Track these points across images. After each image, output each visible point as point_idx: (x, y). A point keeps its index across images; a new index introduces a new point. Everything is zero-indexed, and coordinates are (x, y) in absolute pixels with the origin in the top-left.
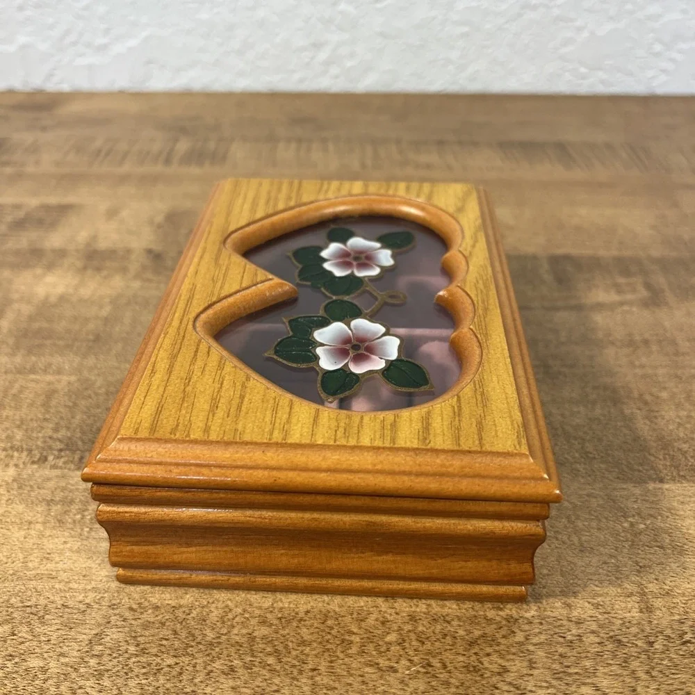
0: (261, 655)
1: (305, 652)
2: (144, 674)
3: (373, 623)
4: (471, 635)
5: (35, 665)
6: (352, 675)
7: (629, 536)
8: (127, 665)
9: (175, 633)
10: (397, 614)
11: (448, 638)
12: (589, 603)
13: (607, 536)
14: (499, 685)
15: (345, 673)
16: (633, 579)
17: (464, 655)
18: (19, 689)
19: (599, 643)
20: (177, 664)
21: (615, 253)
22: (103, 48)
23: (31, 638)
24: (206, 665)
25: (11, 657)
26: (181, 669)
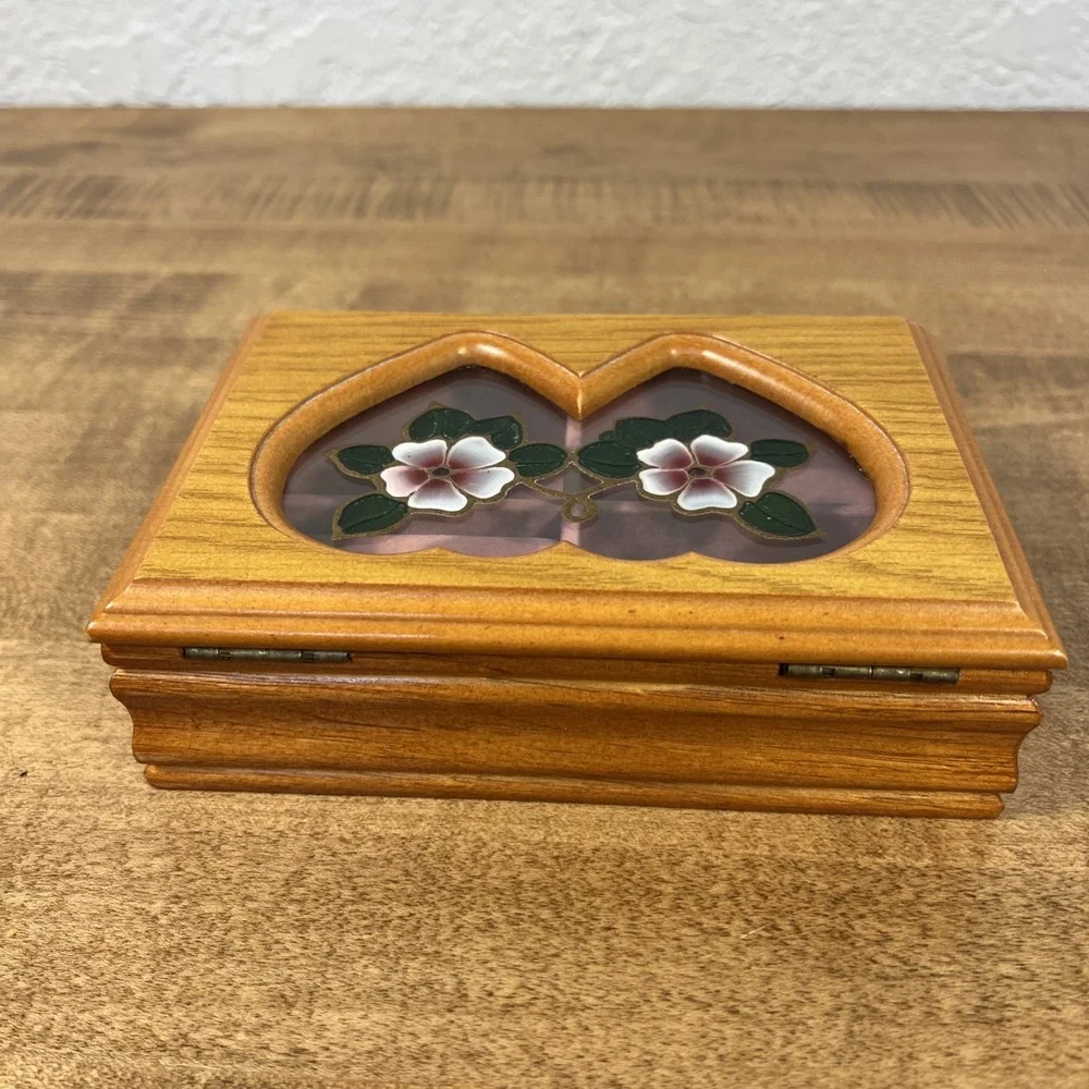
0: (531, 906)
1: (595, 904)
2: (366, 927)
3: (691, 868)
4: (835, 890)
5: (211, 910)
6: (663, 938)
7: (1070, 759)
8: (341, 915)
9: (407, 873)
10: (726, 856)
11: (801, 891)
12: (1011, 850)
13: (1038, 759)
14: (877, 958)
15: (653, 935)
16: (1077, 820)
17: (827, 916)
18: (191, 941)
19: (1026, 906)
20: (411, 915)
21: (1050, 351)
22: (257, 40)
23: (202, 874)
24: (453, 917)
25: (177, 899)
26: (418, 922)
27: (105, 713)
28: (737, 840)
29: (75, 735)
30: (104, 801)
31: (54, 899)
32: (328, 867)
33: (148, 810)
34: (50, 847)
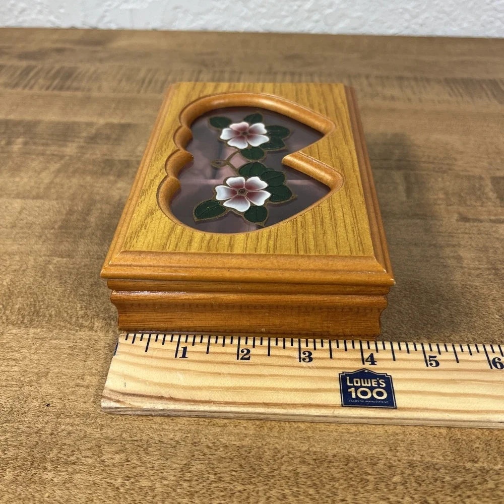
0: (303, 486)
1: (335, 486)
2: (222, 496)
3: (382, 467)
4: (455, 481)
5: (145, 485)
8: (210, 489)
9: (241, 466)
10: (399, 461)
11: (438, 482)
17: (451, 496)
20: (245, 490)
23: (140, 464)
24: (265, 492)
25: (128, 478)
26: (248, 494)
27: (86, 371)
28: (404, 452)
29: (72, 384)
30: (88, 421)
31: (67, 476)
32: (202, 462)
33: (111, 427)
34: (63, 447)
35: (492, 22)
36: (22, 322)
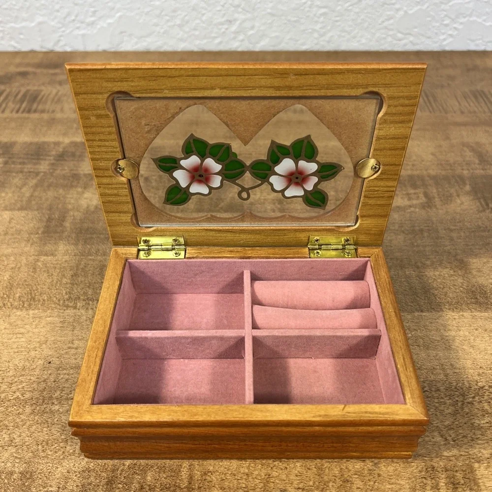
27: (75, 338)
34: (64, 389)
35: (384, 38)
36: (23, 306)
